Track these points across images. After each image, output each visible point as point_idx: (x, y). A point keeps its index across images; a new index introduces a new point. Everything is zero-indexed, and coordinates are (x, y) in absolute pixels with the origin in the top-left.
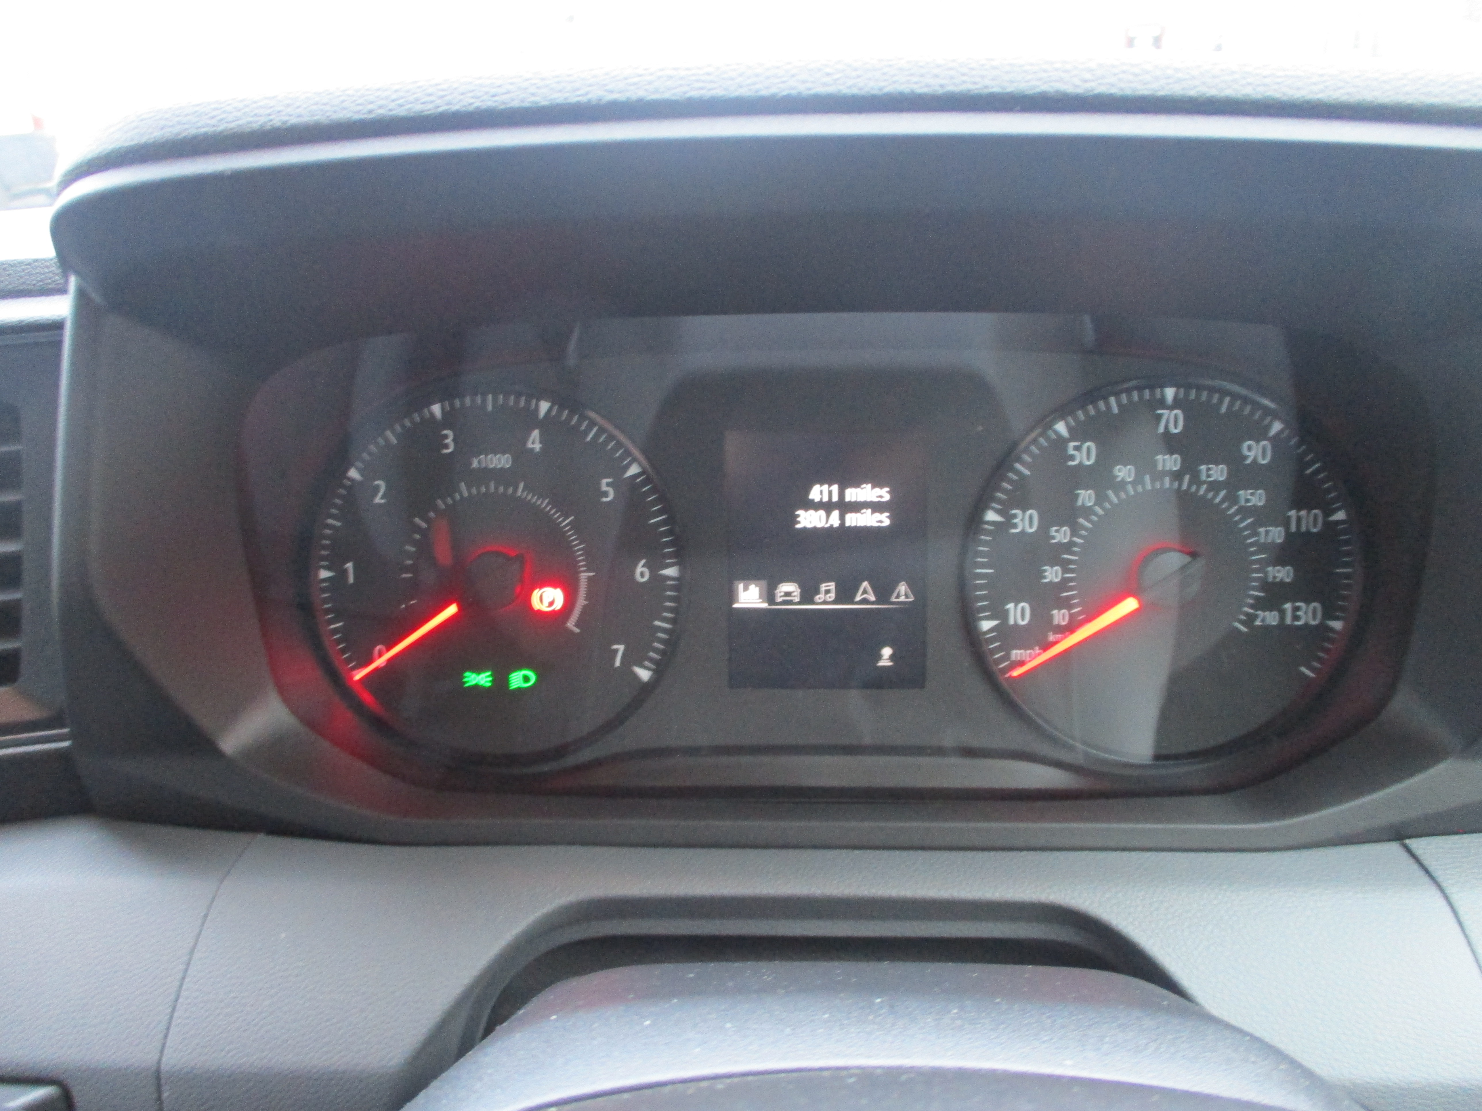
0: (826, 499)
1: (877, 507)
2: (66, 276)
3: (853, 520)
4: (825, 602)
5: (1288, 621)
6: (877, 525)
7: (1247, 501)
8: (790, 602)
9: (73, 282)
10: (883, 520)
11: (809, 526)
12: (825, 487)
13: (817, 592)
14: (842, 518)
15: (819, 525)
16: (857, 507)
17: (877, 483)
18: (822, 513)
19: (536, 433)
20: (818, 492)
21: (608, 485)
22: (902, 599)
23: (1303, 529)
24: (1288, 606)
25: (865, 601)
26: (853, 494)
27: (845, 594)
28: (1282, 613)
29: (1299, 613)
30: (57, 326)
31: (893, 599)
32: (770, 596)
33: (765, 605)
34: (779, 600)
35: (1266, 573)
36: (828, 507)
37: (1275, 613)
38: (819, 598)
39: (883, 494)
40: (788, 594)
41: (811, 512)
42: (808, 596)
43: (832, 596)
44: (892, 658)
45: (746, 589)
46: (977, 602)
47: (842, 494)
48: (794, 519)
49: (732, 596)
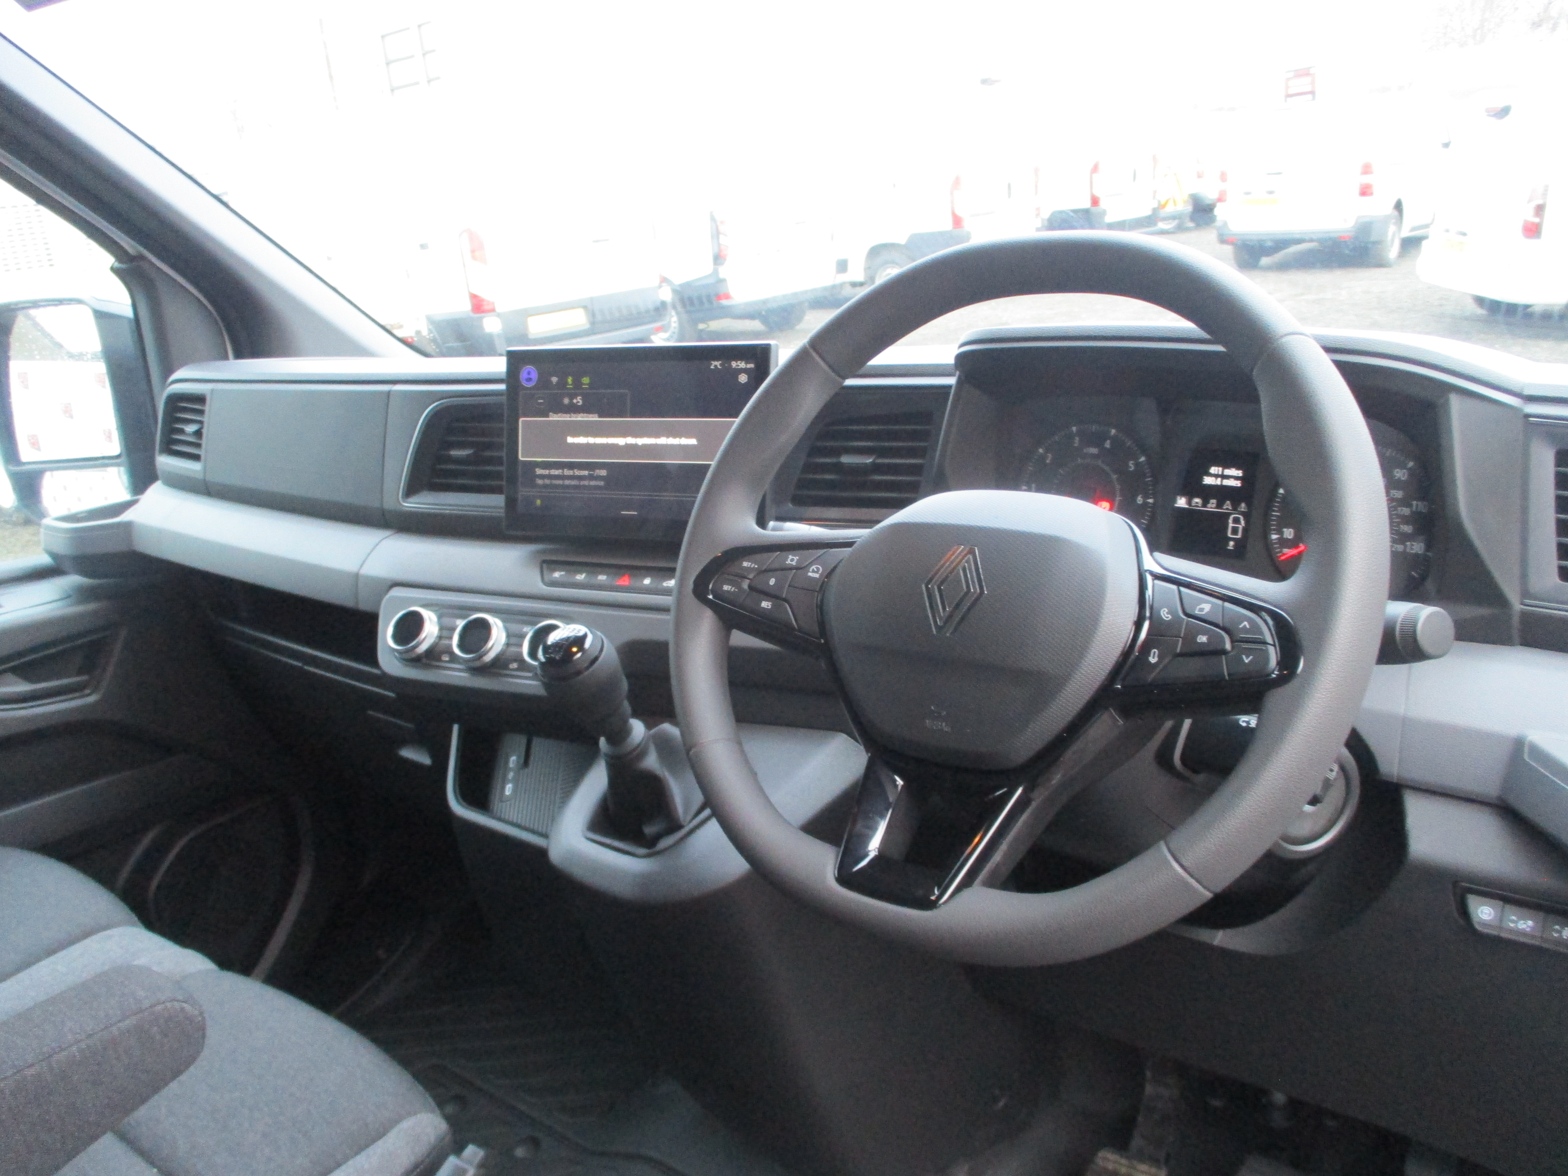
0: (1216, 473)
1: (1236, 478)
2: (956, 372)
3: (1227, 482)
4: (1211, 508)
5: (1408, 550)
6: (1237, 475)
7: (1394, 495)
8: (1198, 506)
9: (958, 373)
10: (1238, 484)
11: (1209, 483)
12: (1216, 468)
13: (1208, 503)
14: (1222, 482)
15: (1213, 483)
16: (1228, 477)
17: (1238, 468)
18: (1214, 478)
19: (1108, 442)
20: (1214, 470)
21: (1132, 464)
22: (1243, 510)
23: (1419, 510)
24: (1408, 543)
25: (1227, 509)
26: (1228, 472)
27: (1219, 506)
28: (1405, 546)
29: (1413, 547)
30: (950, 387)
31: (1239, 510)
32: (1189, 503)
33: (1187, 506)
34: (1193, 505)
35: (1400, 528)
36: (1216, 476)
37: (1402, 546)
38: (1209, 505)
39: (1239, 473)
40: (1197, 503)
41: (1209, 478)
42: (1205, 505)
43: (1214, 505)
44: (1234, 546)
45: (1181, 499)
46: (1272, 526)
47: (1223, 472)
48: (1202, 480)
49: (1175, 501)
